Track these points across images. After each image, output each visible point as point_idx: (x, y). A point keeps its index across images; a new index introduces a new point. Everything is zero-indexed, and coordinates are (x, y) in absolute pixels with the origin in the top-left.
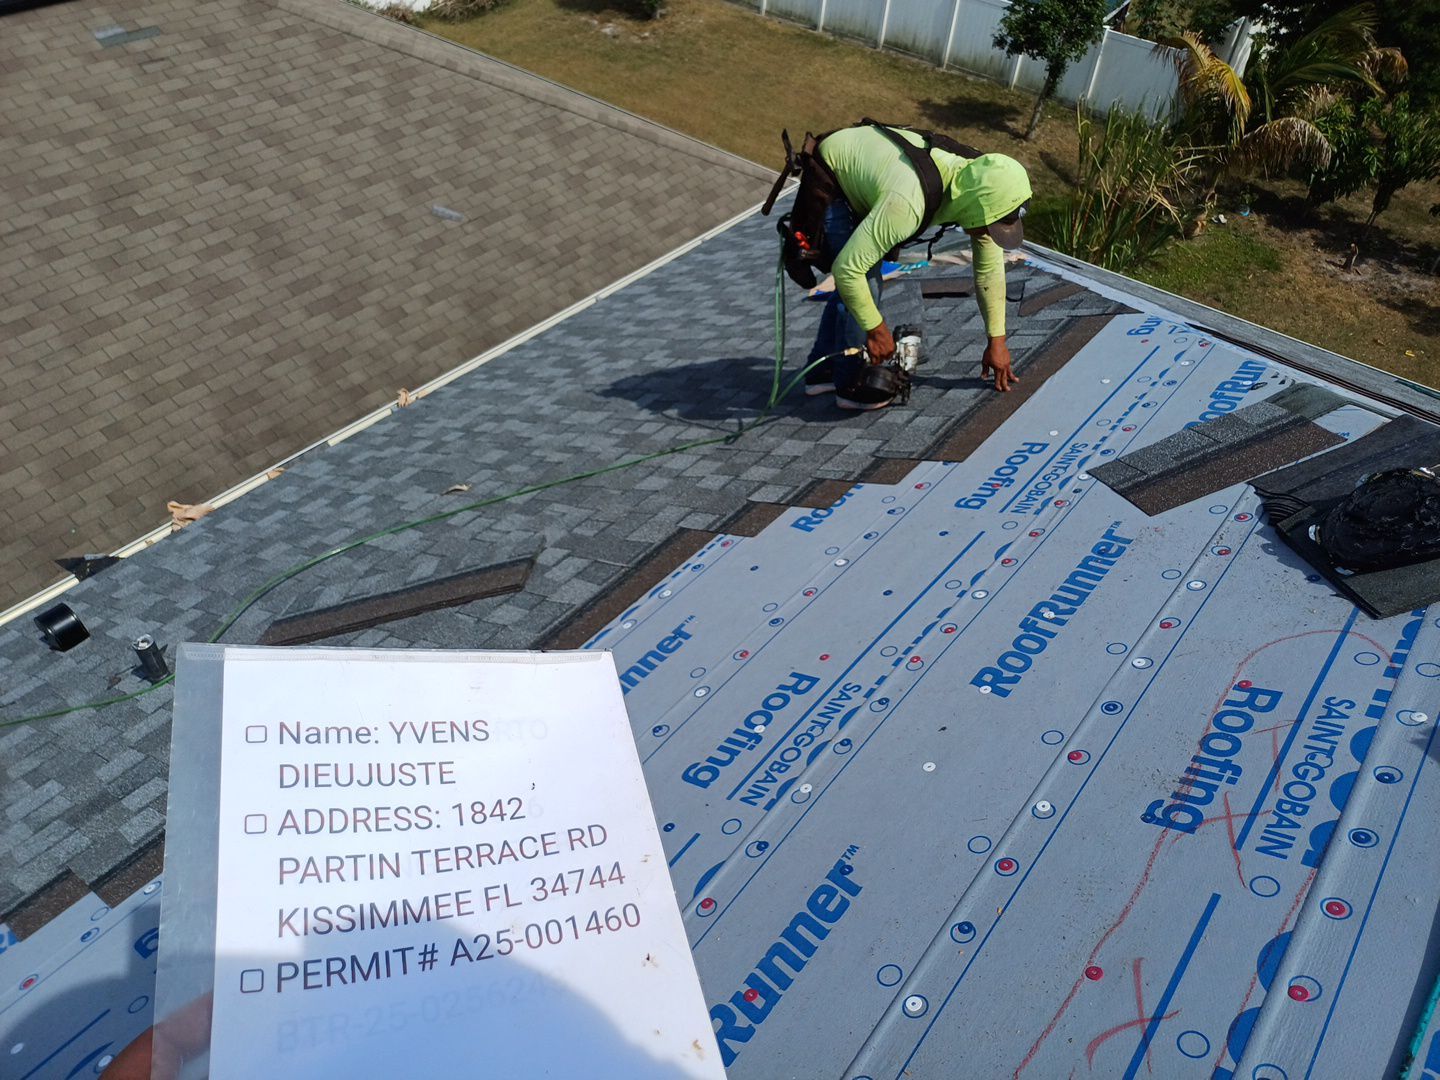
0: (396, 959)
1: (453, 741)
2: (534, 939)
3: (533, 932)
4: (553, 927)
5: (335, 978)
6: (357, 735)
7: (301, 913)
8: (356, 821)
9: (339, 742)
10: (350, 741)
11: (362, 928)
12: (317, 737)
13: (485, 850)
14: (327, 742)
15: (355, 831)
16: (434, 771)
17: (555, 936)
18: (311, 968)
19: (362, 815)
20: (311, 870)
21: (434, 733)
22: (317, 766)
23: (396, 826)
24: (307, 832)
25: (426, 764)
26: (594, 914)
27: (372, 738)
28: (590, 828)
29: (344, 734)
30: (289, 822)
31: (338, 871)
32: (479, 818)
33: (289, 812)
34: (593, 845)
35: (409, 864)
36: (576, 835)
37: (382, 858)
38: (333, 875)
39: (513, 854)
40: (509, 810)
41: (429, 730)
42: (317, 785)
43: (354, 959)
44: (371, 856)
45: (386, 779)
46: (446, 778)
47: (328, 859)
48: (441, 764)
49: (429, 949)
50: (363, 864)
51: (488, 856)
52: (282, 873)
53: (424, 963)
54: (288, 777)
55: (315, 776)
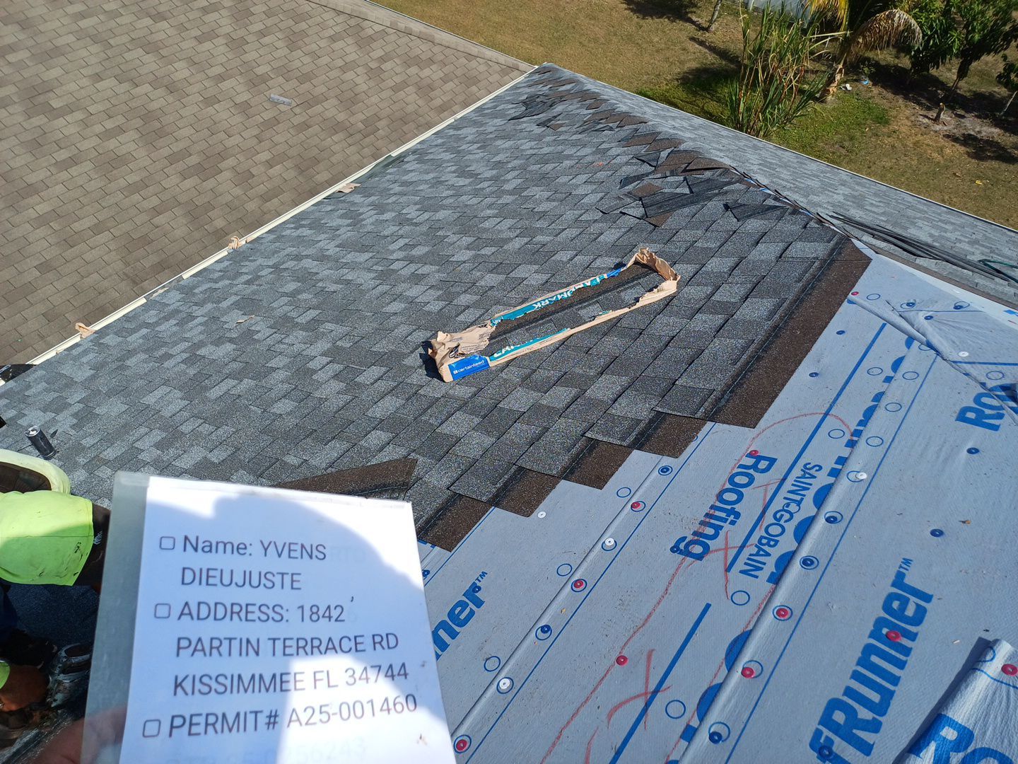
0: (251, 718)
1: (302, 557)
2: (345, 714)
3: (345, 708)
4: (358, 707)
5: (210, 729)
6: (238, 548)
7: (190, 680)
8: (232, 613)
9: (225, 552)
10: (233, 553)
11: (232, 692)
12: (210, 548)
13: (316, 643)
14: (217, 552)
15: (231, 619)
16: (287, 579)
17: (359, 713)
18: (195, 720)
19: (236, 609)
20: (199, 647)
21: (290, 550)
22: (208, 570)
23: (259, 618)
24: (198, 618)
25: (283, 574)
26: (386, 700)
27: (248, 551)
28: (387, 635)
29: (229, 547)
30: (186, 611)
31: (218, 648)
32: (315, 617)
33: (187, 604)
34: (389, 648)
35: (266, 647)
36: (378, 639)
37: (248, 641)
38: (214, 651)
39: (334, 648)
40: (335, 614)
41: (286, 548)
42: (207, 584)
43: (224, 715)
44: (241, 640)
45: (255, 582)
46: (295, 585)
47: (212, 639)
48: (292, 575)
49: (273, 714)
50: (235, 644)
51: (318, 647)
52: (179, 648)
53: (269, 724)
54: (188, 577)
55: (206, 577)
